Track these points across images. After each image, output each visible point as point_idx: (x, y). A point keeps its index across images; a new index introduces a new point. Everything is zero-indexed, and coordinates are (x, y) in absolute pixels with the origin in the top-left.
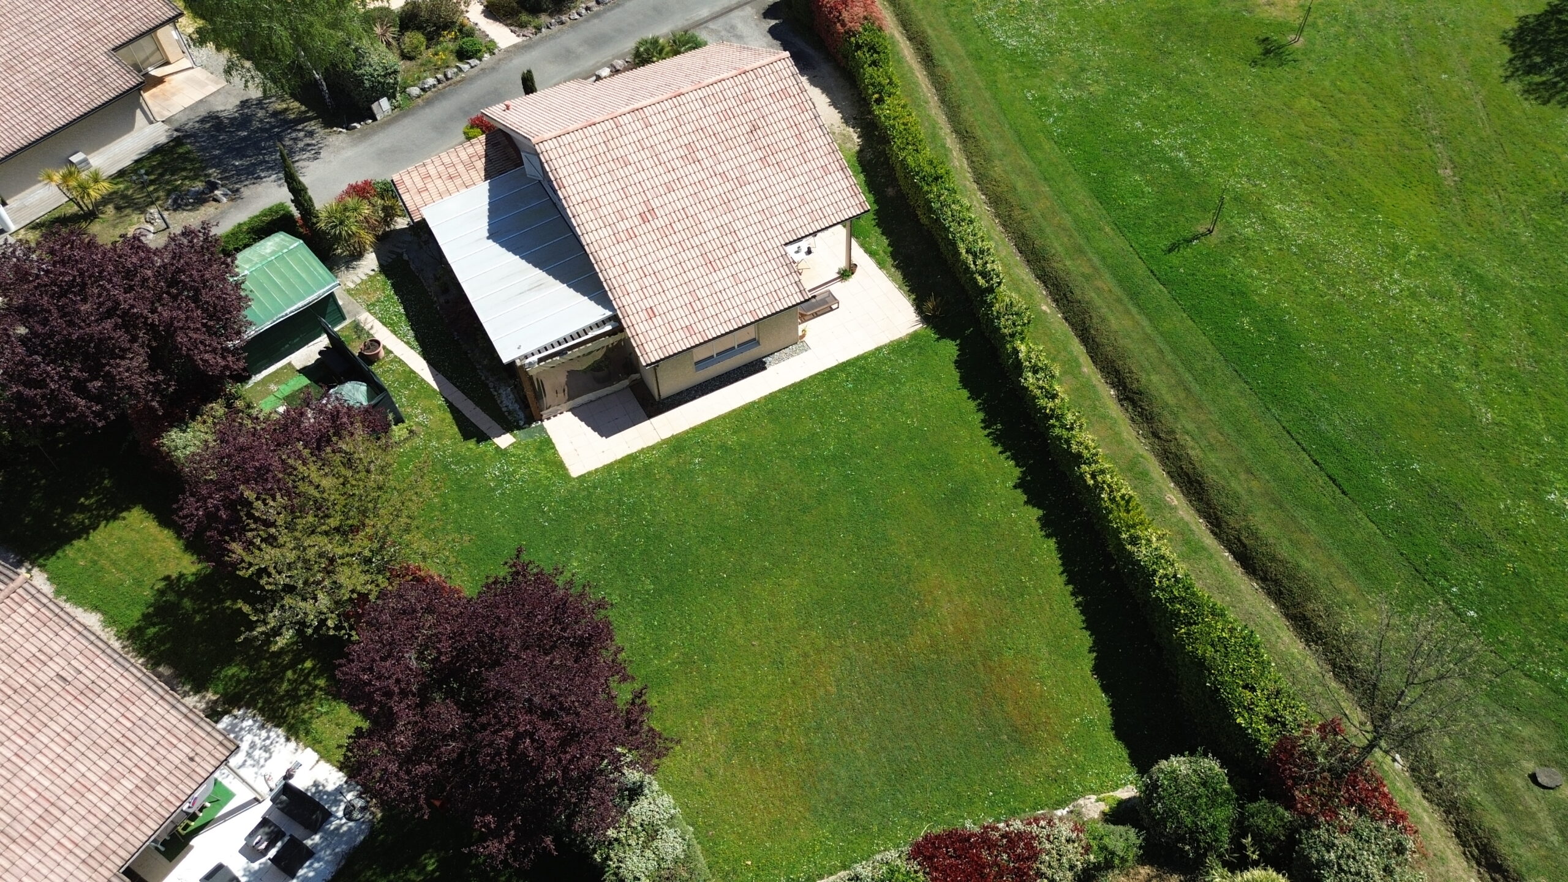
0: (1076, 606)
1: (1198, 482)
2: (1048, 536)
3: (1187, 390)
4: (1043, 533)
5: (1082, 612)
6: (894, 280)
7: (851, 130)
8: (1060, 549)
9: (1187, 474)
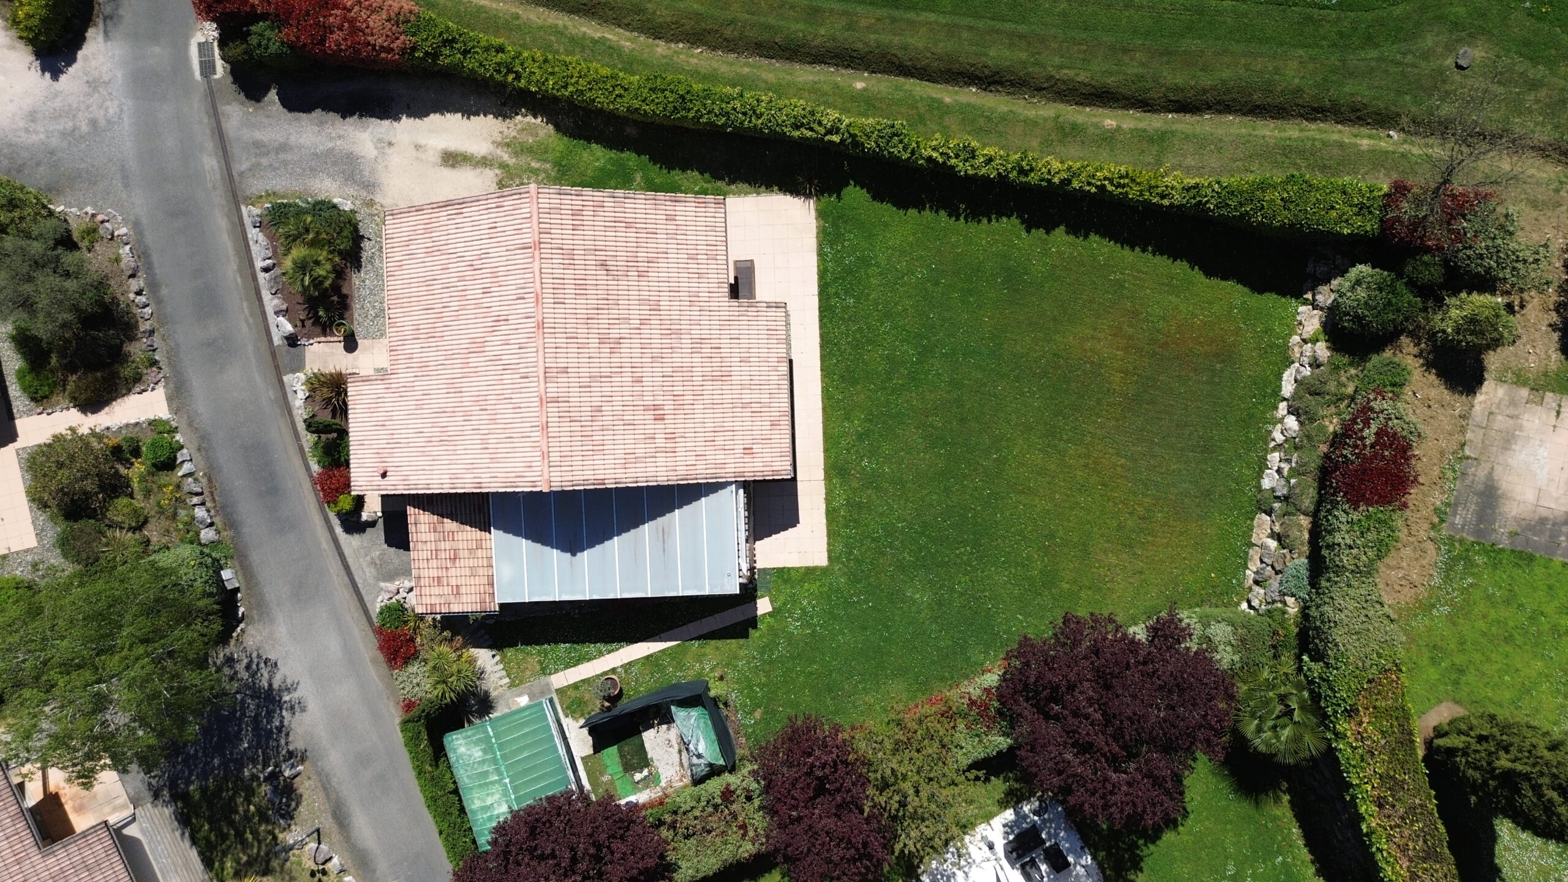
0: (1154, 255)
1: (1104, 92)
2: (1086, 237)
3: (1021, 36)
4: (1081, 238)
5: (1162, 254)
6: (746, 194)
7: (519, 117)
8: (1103, 235)
9: (1092, 94)
